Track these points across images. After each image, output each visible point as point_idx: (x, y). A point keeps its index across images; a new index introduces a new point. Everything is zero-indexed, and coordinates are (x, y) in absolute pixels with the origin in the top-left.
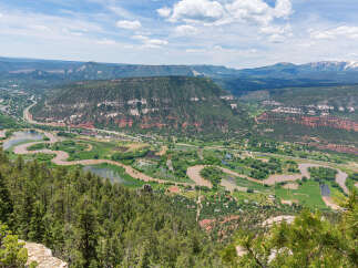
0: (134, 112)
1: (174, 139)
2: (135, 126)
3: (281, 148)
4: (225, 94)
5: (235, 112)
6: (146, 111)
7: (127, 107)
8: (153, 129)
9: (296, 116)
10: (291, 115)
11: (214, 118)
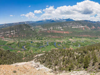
0: (12, 34)
1: (20, 39)
2: (12, 37)
3: (43, 39)
4: (31, 27)
5: (33, 31)
6: (14, 33)
7: (11, 33)
8: (16, 37)
9: (46, 31)
10: (45, 31)
11: (29, 33)
